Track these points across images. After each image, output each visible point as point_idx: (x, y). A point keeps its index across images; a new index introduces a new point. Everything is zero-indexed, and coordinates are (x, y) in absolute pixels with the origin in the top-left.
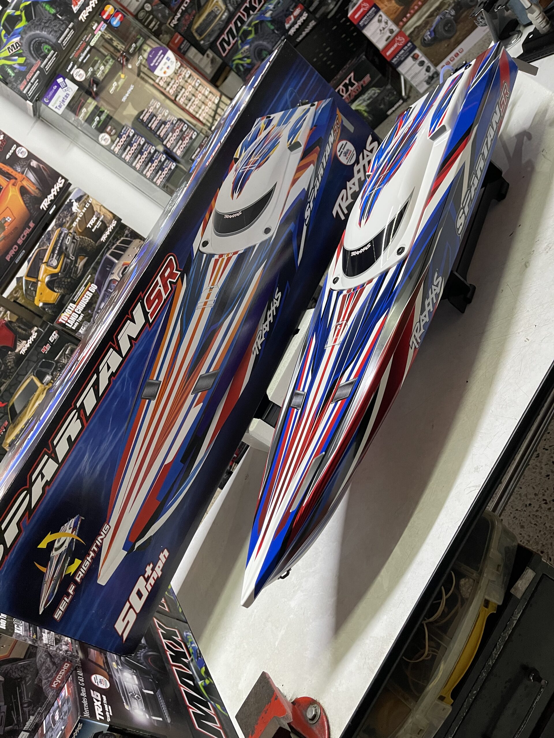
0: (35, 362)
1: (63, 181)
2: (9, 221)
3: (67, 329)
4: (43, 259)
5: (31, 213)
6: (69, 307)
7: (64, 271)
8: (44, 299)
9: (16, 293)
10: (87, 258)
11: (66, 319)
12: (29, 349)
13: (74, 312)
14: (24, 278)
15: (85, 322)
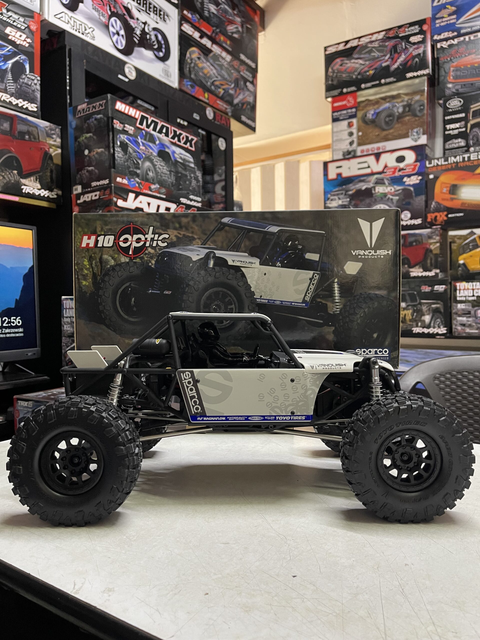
0: (410, 287)
3: (454, 294)
6: (474, 284)
8: (468, 261)
9: (458, 238)
11: (462, 288)
12: (418, 277)
13: (473, 290)
14: (475, 236)
15: (470, 304)
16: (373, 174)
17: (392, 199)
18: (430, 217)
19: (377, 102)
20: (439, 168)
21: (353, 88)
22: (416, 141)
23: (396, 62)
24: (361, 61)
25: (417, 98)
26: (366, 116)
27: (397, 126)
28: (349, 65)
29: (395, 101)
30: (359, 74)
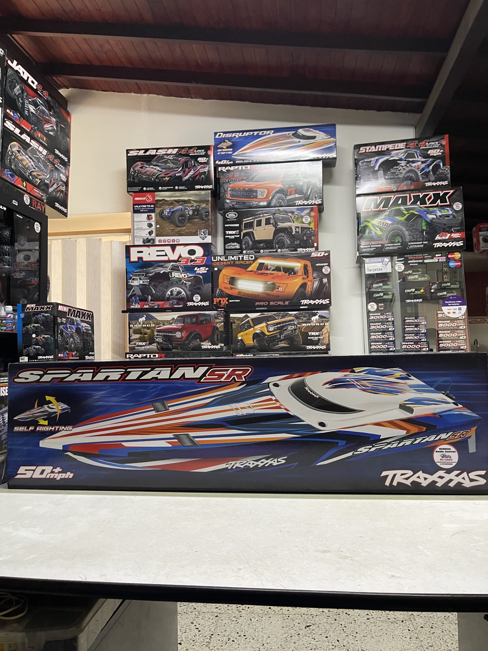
1: (328, 302)
2: (280, 290)
4: (268, 321)
5: (293, 298)
7: (270, 338)
8: (244, 338)
9: (237, 320)
10: (288, 346)
12: (207, 349)
14: (249, 319)
16: (169, 261)
17: (185, 283)
18: (216, 300)
19: (171, 203)
20: (222, 263)
21: (152, 189)
22: (203, 239)
23: (187, 174)
24: (158, 168)
25: (204, 205)
26: (163, 212)
27: (188, 225)
28: (148, 169)
29: (187, 205)
30: (157, 178)
